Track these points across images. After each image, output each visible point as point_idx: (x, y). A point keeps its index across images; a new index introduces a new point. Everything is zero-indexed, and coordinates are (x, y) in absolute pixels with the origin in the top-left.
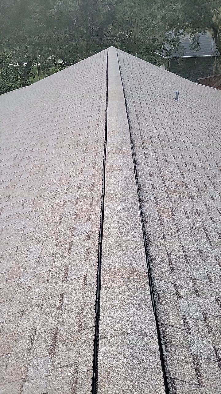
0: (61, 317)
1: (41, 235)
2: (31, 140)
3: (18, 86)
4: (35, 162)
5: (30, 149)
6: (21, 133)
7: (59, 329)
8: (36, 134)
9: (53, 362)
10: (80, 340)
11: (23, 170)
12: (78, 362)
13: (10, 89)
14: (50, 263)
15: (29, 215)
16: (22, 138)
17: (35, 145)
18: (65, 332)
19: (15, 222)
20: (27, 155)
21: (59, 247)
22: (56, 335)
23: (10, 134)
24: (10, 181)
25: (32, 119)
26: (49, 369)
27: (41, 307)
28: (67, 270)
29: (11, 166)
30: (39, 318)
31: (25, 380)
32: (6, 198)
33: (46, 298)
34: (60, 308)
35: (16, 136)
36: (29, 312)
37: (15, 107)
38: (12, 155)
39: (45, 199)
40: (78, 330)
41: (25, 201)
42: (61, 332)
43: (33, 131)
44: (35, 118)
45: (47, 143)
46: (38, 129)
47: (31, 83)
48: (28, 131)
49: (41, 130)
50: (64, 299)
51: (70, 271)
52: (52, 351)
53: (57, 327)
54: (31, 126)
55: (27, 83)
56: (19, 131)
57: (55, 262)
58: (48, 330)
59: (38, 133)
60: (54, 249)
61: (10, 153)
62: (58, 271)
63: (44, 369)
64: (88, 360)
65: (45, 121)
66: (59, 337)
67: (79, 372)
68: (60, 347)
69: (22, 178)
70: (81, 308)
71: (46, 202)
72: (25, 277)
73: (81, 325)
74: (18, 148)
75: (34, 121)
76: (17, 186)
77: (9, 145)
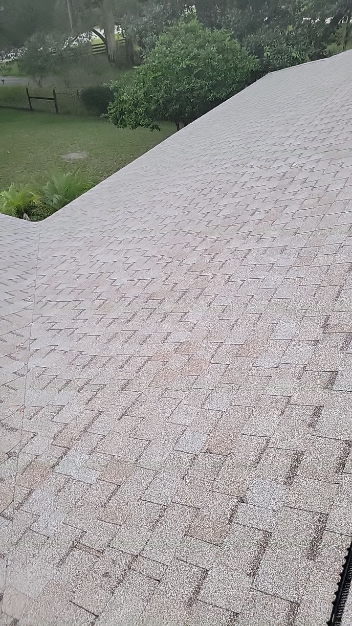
0: (312, 439)
1: (302, 307)
2: (314, 152)
3: (308, 58)
4: (312, 190)
5: (309, 166)
6: (298, 138)
7: (305, 454)
8: (324, 143)
9: (287, 497)
10: (338, 485)
11: (291, 199)
12: (327, 515)
13: (294, 62)
14: (308, 353)
15: (288, 271)
16: (300, 146)
17: (319, 160)
18: (314, 464)
19: (264, 277)
20: (302, 176)
21: (327, 334)
22: (299, 461)
23: (282, 138)
24: (267, 213)
25: (321, 116)
26: (280, 504)
27: (283, 413)
28: (334, 375)
29: (273, 190)
30: (276, 426)
31: (242, 500)
32: (256, 237)
33: (292, 401)
34: (312, 425)
35: (289, 142)
36: (262, 413)
37: (298, 93)
38: (278, 172)
39: (319, 253)
40: (336, 469)
41: (285, 248)
42: (307, 459)
43: (322, 136)
44: (329, 115)
45: (341, 161)
46: (330, 135)
47: (330, 55)
48: (312, 135)
49: (335, 137)
50: (322, 415)
51: (339, 377)
52: (289, 480)
53: (303, 450)
54: (319, 128)
55: (324, 54)
56: (296, 134)
57: (317, 355)
58: (288, 449)
59: (328, 142)
60: (318, 334)
61: (276, 168)
62: (319, 370)
63: (272, 500)
64: (345, 519)
65: (345, 121)
66: (303, 465)
67: (326, 529)
68: (301, 481)
69: (287, 211)
70: (348, 439)
71: (320, 257)
72: (266, 362)
73: (343, 464)
74: (289, 161)
75: (326, 121)
76: (276, 223)
77: (275, 155)
